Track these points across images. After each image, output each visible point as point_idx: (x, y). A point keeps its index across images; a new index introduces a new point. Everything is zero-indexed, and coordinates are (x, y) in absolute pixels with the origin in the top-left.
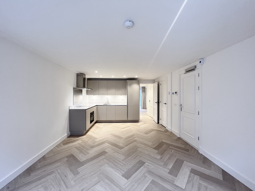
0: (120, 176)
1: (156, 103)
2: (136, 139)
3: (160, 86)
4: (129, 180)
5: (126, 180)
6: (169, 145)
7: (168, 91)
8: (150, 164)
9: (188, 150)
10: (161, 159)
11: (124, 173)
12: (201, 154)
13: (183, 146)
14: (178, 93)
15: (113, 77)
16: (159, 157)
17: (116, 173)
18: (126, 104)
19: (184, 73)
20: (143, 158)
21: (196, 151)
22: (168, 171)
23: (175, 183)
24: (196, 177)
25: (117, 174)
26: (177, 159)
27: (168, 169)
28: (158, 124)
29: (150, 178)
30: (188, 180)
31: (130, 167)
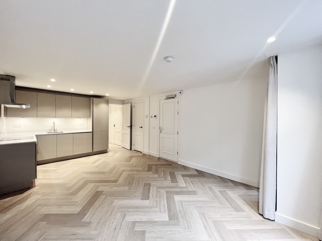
0: (140, 201)
1: (129, 127)
2: (122, 169)
3: (133, 109)
4: (150, 199)
5: (149, 201)
6: (156, 165)
7: (145, 115)
8: (154, 182)
9: (171, 165)
10: (159, 176)
11: (140, 197)
12: (180, 165)
13: (166, 163)
14: (158, 116)
15: (72, 90)
16: (157, 176)
17: (133, 201)
18: (91, 131)
19: (165, 99)
20: (146, 181)
21: (176, 163)
22: (170, 182)
23: (179, 186)
24: (187, 178)
25: (135, 201)
26: (169, 172)
27: (169, 180)
28: (131, 151)
29: (163, 192)
30: (184, 181)
31: (141, 191)
